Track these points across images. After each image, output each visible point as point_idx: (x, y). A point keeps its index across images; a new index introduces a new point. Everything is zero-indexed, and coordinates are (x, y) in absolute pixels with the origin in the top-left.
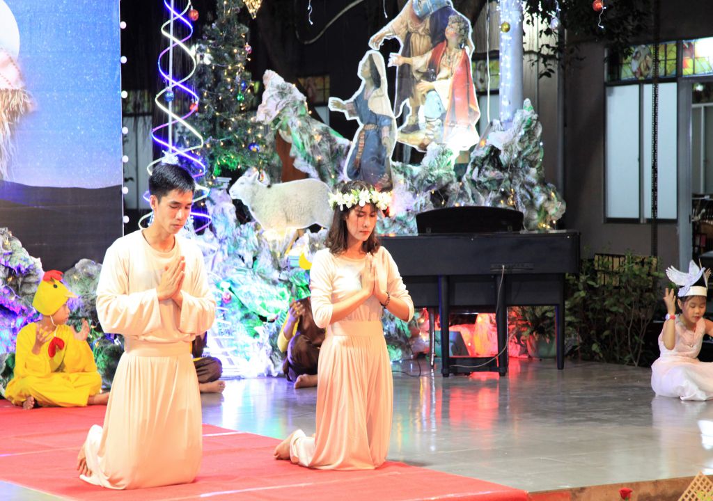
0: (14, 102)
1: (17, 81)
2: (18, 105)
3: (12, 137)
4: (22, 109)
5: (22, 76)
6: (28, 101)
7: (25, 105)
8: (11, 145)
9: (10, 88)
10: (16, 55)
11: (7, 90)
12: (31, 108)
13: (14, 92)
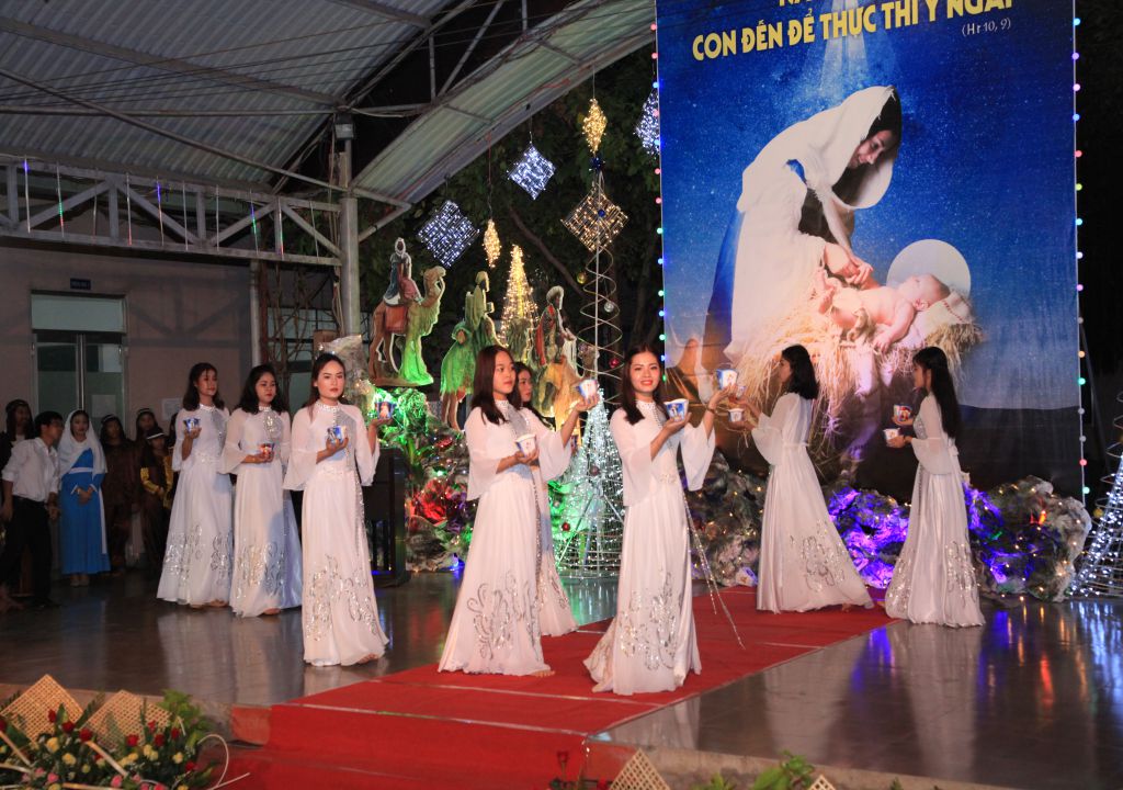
0: (965, 335)
1: (967, 318)
2: (968, 338)
3: (963, 365)
4: (972, 340)
5: (972, 312)
6: (978, 333)
7: (975, 336)
8: (962, 373)
9: (960, 323)
10: (967, 295)
11: (958, 325)
12: (981, 340)
13: (964, 326)
